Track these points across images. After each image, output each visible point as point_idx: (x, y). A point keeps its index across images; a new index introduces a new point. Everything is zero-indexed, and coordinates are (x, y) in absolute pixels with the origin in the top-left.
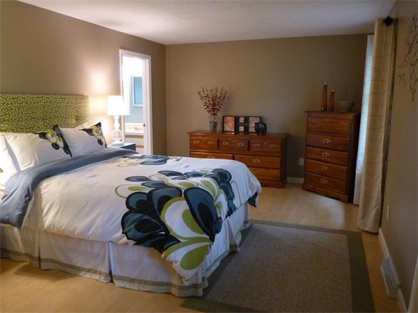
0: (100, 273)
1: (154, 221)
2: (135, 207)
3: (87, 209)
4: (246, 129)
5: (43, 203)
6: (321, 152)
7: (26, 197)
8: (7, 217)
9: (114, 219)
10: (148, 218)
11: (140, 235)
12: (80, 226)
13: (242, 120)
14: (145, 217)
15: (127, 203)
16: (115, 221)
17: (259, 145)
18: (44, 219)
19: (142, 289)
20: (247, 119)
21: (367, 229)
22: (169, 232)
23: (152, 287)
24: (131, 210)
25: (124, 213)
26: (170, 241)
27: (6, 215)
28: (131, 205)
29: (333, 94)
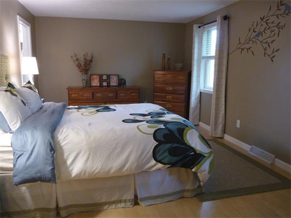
0: (125, 201)
1: (183, 146)
2: (163, 139)
3: (119, 150)
4: (109, 83)
5: (66, 155)
6: (166, 96)
7: (51, 151)
8: (38, 175)
9: (145, 153)
10: (178, 145)
11: (175, 159)
12: (115, 165)
13: (105, 77)
14: (175, 145)
15: (155, 138)
16: (147, 154)
17: (124, 94)
18: (71, 168)
19: (165, 201)
20: (109, 76)
21: (217, 136)
22: (196, 152)
23: (172, 197)
24: (160, 143)
25: (154, 146)
26: (200, 157)
27: (36, 173)
28: (159, 139)
29: (169, 59)
